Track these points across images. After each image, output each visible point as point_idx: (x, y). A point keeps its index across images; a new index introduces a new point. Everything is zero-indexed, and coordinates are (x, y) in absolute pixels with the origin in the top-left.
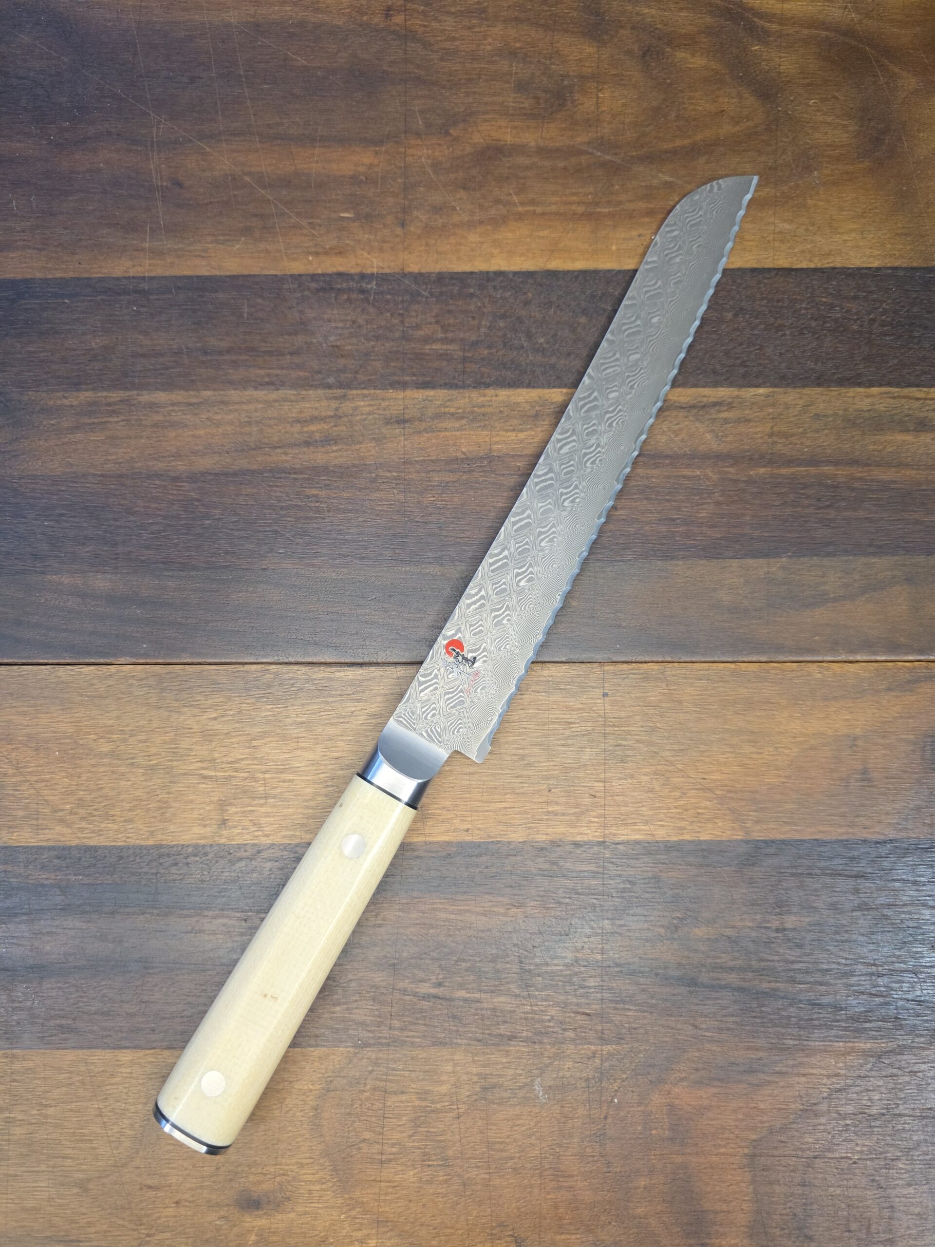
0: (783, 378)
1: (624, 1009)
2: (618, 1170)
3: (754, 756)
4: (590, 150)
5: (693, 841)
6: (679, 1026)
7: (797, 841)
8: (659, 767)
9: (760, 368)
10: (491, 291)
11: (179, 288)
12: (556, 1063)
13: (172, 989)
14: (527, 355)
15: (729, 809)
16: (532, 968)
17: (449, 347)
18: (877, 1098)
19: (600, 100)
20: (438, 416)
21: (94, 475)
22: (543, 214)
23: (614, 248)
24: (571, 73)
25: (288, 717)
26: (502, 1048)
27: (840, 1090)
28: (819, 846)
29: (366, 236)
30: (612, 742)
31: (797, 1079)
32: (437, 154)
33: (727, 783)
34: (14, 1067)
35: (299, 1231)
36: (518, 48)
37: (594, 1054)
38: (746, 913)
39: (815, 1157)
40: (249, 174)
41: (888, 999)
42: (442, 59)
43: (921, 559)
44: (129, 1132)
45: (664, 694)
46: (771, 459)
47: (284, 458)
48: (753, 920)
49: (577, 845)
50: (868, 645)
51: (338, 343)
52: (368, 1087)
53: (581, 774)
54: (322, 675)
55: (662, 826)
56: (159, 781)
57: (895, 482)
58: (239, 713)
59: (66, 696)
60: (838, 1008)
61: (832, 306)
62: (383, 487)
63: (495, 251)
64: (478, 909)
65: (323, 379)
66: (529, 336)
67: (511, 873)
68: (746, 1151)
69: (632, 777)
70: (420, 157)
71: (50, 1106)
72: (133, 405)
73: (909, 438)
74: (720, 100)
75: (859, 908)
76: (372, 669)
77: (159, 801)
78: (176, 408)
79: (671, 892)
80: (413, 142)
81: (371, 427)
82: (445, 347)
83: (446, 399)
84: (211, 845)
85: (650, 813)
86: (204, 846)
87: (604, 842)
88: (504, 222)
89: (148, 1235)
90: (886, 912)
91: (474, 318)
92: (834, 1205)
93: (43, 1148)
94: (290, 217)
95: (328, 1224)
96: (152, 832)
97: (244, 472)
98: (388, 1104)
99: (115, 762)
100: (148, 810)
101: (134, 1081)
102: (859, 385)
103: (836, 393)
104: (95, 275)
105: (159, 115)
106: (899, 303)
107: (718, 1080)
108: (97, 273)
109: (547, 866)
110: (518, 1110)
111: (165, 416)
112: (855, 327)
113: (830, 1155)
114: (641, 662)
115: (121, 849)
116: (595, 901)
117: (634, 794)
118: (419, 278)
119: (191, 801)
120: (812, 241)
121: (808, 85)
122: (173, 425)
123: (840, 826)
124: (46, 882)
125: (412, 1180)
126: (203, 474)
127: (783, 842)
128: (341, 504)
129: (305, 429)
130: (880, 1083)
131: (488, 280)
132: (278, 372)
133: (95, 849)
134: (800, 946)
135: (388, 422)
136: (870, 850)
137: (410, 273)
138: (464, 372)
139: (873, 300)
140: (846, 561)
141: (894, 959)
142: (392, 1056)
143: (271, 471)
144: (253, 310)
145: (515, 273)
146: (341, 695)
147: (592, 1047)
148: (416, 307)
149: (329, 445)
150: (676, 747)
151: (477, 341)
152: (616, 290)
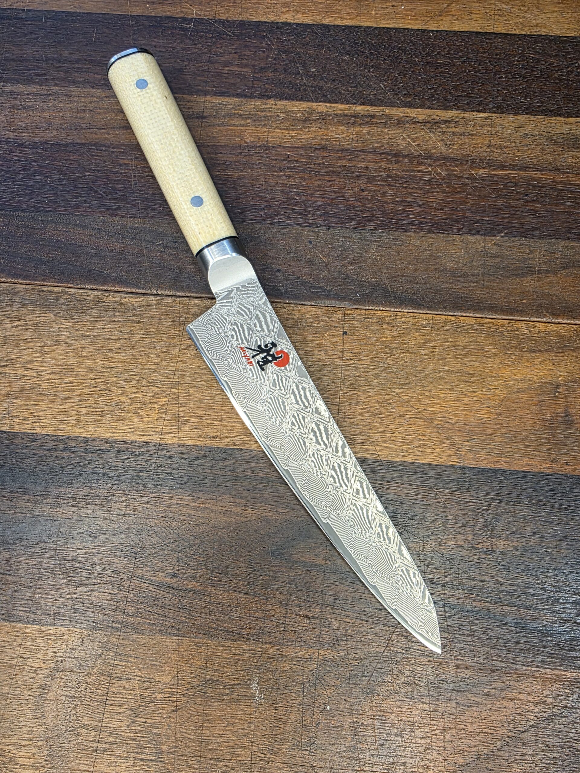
0: (500, 107)
3: (469, 394)
5: (413, 463)
7: (506, 470)
9: (482, 99)
10: (279, 36)
11: (48, 18)
12: (274, 663)
14: (302, 79)
15: (447, 438)
17: (243, 70)
20: (230, 116)
23: (373, 13)
25: (77, 330)
28: (526, 477)
30: (348, 373)
33: (445, 415)
37: (311, 657)
38: (458, 533)
45: (394, 336)
46: (489, 164)
47: (107, 136)
50: (568, 311)
52: (96, 670)
55: (386, 447)
58: (38, 323)
61: (538, 61)
63: (284, 10)
64: (217, 507)
66: (304, 65)
69: (363, 402)
82: (240, 70)
83: (237, 104)
91: (264, 52)
97: (74, 144)
98: (112, 689)
103: (541, 120)
112: (557, 76)
114: (377, 310)
118: (226, 23)
120: (524, 17)
123: (546, 461)
126: (43, 143)
127: (494, 471)
131: (277, 28)
137: (220, 19)
138: (252, 87)
139: (570, 58)
142: (122, 642)
143: (95, 145)
144: (100, 36)
147: (310, 650)
148: (221, 42)
151: (265, 67)
152: (373, 40)
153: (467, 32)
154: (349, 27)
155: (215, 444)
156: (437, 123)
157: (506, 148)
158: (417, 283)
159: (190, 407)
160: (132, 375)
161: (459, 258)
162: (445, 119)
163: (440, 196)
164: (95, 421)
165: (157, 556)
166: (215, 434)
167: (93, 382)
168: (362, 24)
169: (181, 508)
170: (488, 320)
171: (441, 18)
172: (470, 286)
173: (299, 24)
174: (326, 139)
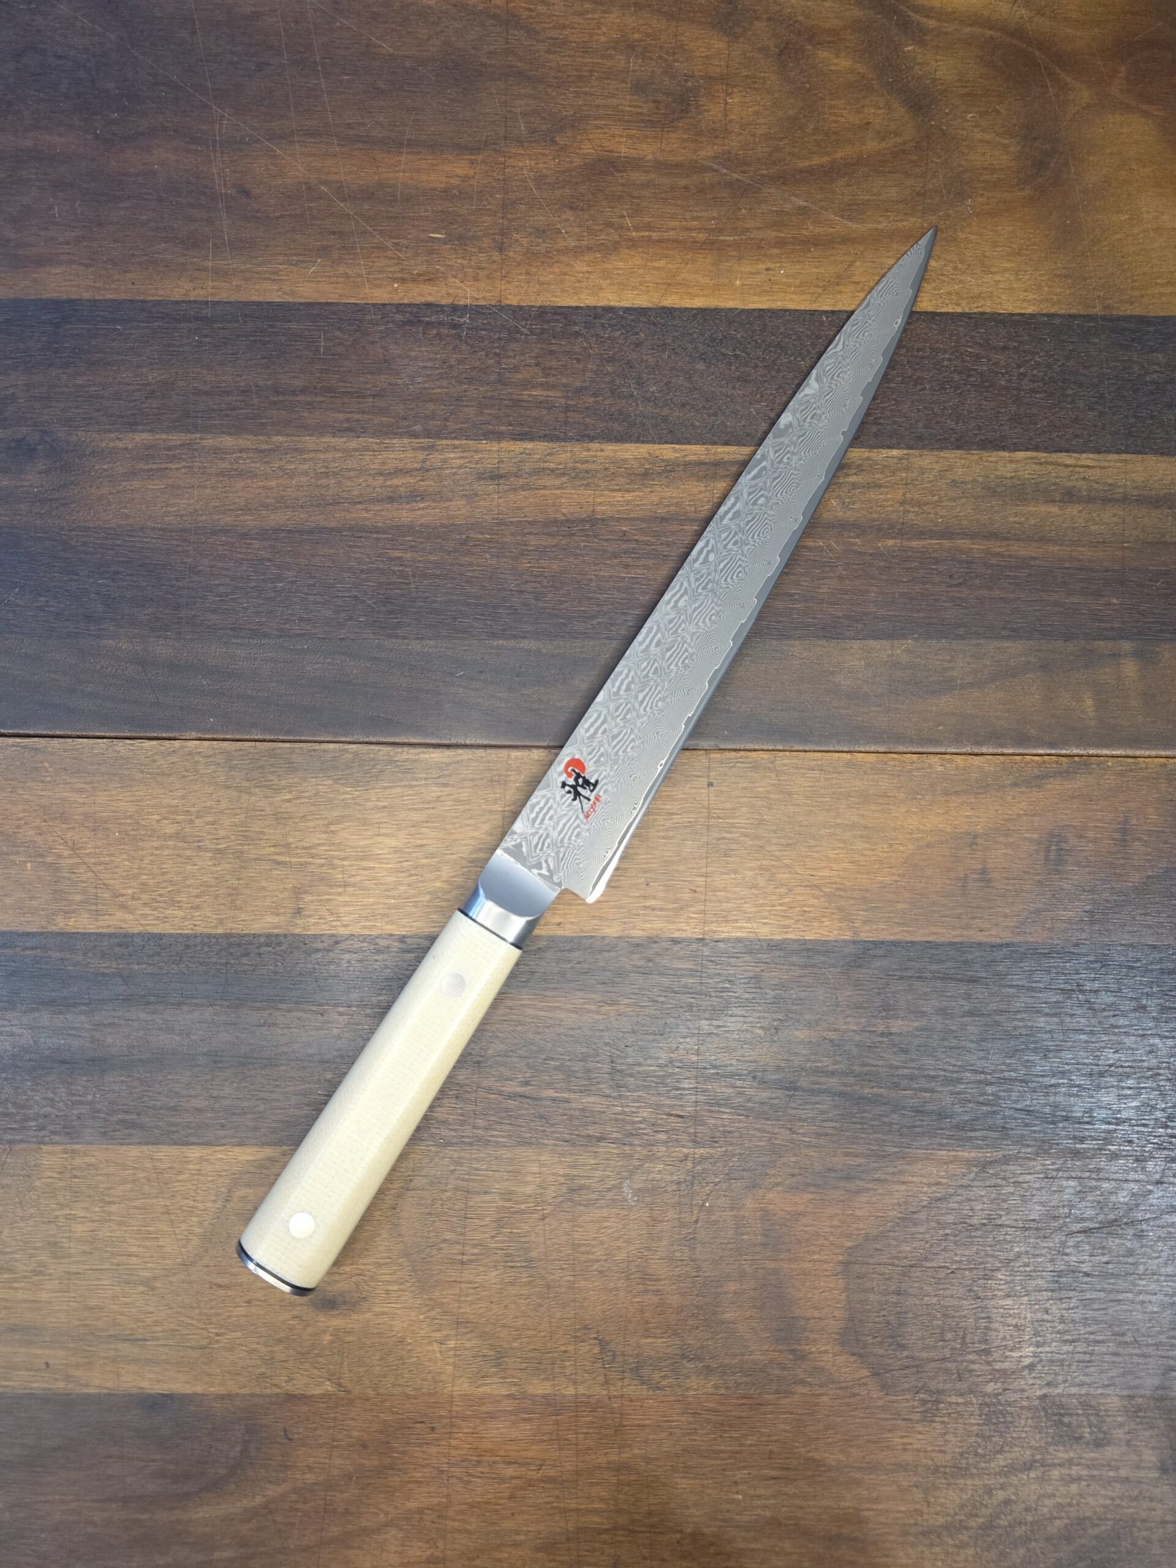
0: (920, 438)
1: (719, 1112)
2: (707, 1274)
3: (867, 853)
4: (715, 167)
5: (797, 940)
6: (776, 1130)
7: (908, 942)
8: (764, 862)
9: (895, 427)
10: (599, 331)
11: (246, 316)
12: (646, 1165)
13: (244, 1084)
14: (637, 405)
15: (838, 908)
16: (624, 1067)
17: (550, 393)
18: (979, 1208)
19: (729, 107)
20: (538, 472)
21: (154, 529)
22: (660, 241)
23: (738, 283)
24: (696, 73)
25: (368, 800)
26: (590, 1149)
27: (940, 1199)
28: (931, 948)
29: (459, 261)
30: (717, 835)
31: (897, 1187)
32: (541, 166)
33: (837, 880)
34: (75, 1162)
35: (376, 1331)
36: (637, 41)
37: (686, 1156)
38: (850, 1016)
39: (912, 1266)
40: (325, 183)
41: (995, 1108)
42: (548, 51)
43: (1059, 644)
44: (198, 1230)
45: (773, 785)
46: (902, 531)
47: (365, 515)
48: (858, 1024)
49: (675, 941)
50: (996, 737)
51: (426, 385)
52: (450, 1186)
53: (682, 868)
54: (405, 756)
55: (765, 924)
56: (228, 866)
57: (1036, 558)
58: (316, 794)
59: (126, 772)
60: (942, 1115)
61: (978, 357)
62: (475, 550)
63: (604, 283)
64: (569, 1006)
65: (409, 426)
66: (640, 383)
67: (604, 970)
68: (841, 1258)
69: (735, 872)
70: (522, 169)
71: (113, 1203)
72: (196, 450)
73: (1054, 509)
74: (866, 110)
75: (970, 1013)
76: (460, 751)
77: (228, 887)
78: (244, 455)
79: (772, 993)
80: (514, 151)
81: (462, 482)
82: (545, 393)
83: (545, 452)
84: (285, 936)
85: (754, 910)
86: (277, 936)
87: (703, 939)
88: (615, 249)
89: (217, 1334)
90: (997, 1018)
91: (578, 360)
92: (929, 1314)
93: (106, 1246)
94: (374, 236)
95: (405, 1325)
96: (221, 920)
97: (321, 530)
98: (471, 1204)
99: (179, 844)
100: (216, 897)
101: (202, 1178)
102: (1003, 449)
103: (976, 457)
104: (150, 298)
105: (222, 109)
106: (1053, 355)
107: (815, 1185)
108: (153, 295)
109: (642, 963)
110: (605, 1212)
111: (231, 463)
112: (1003, 383)
113: (928, 1264)
114: (750, 750)
115: (188, 936)
116: (692, 1000)
117: (738, 889)
118: (518, 311)
119: (263, 888)
120: (961, 282)
121: (967, 95)
122: (241, 474)
123: (955, 928)
124: (108, 971)
125: (493, 1281)
126: (276, 531)
127: (895, 944)
128: (428, 568)
129: (389, 483)
130: (983, 1193)
131: (595, 318)
132: (357, 416)
133: (160, 936)
134: (905, 1051)
135: (481, 477)
136: (983, 954)
137: (508, 305)
138: (566, 423)
139: (1024, 351)
140: (977, 645)
141: (1004, 1067)
142: (475, 1156)
143: (351, 529)
144: (331, 344)
145: (627, 310)
146: (426, 779)
147: (684, 1150)
148: (513, 346)
149: (415, 501)
150: (783, 841)
151: (582, 388)
152: (738, 332)
154: (703, 311)
157: (925, 504)
158: (803, 711)
161: (857, 672)
163: (835, 584)
168: (721, 305)
169: (525, 1009)
171: (838, 288)
173: (627, 308)
174: (677, 504)
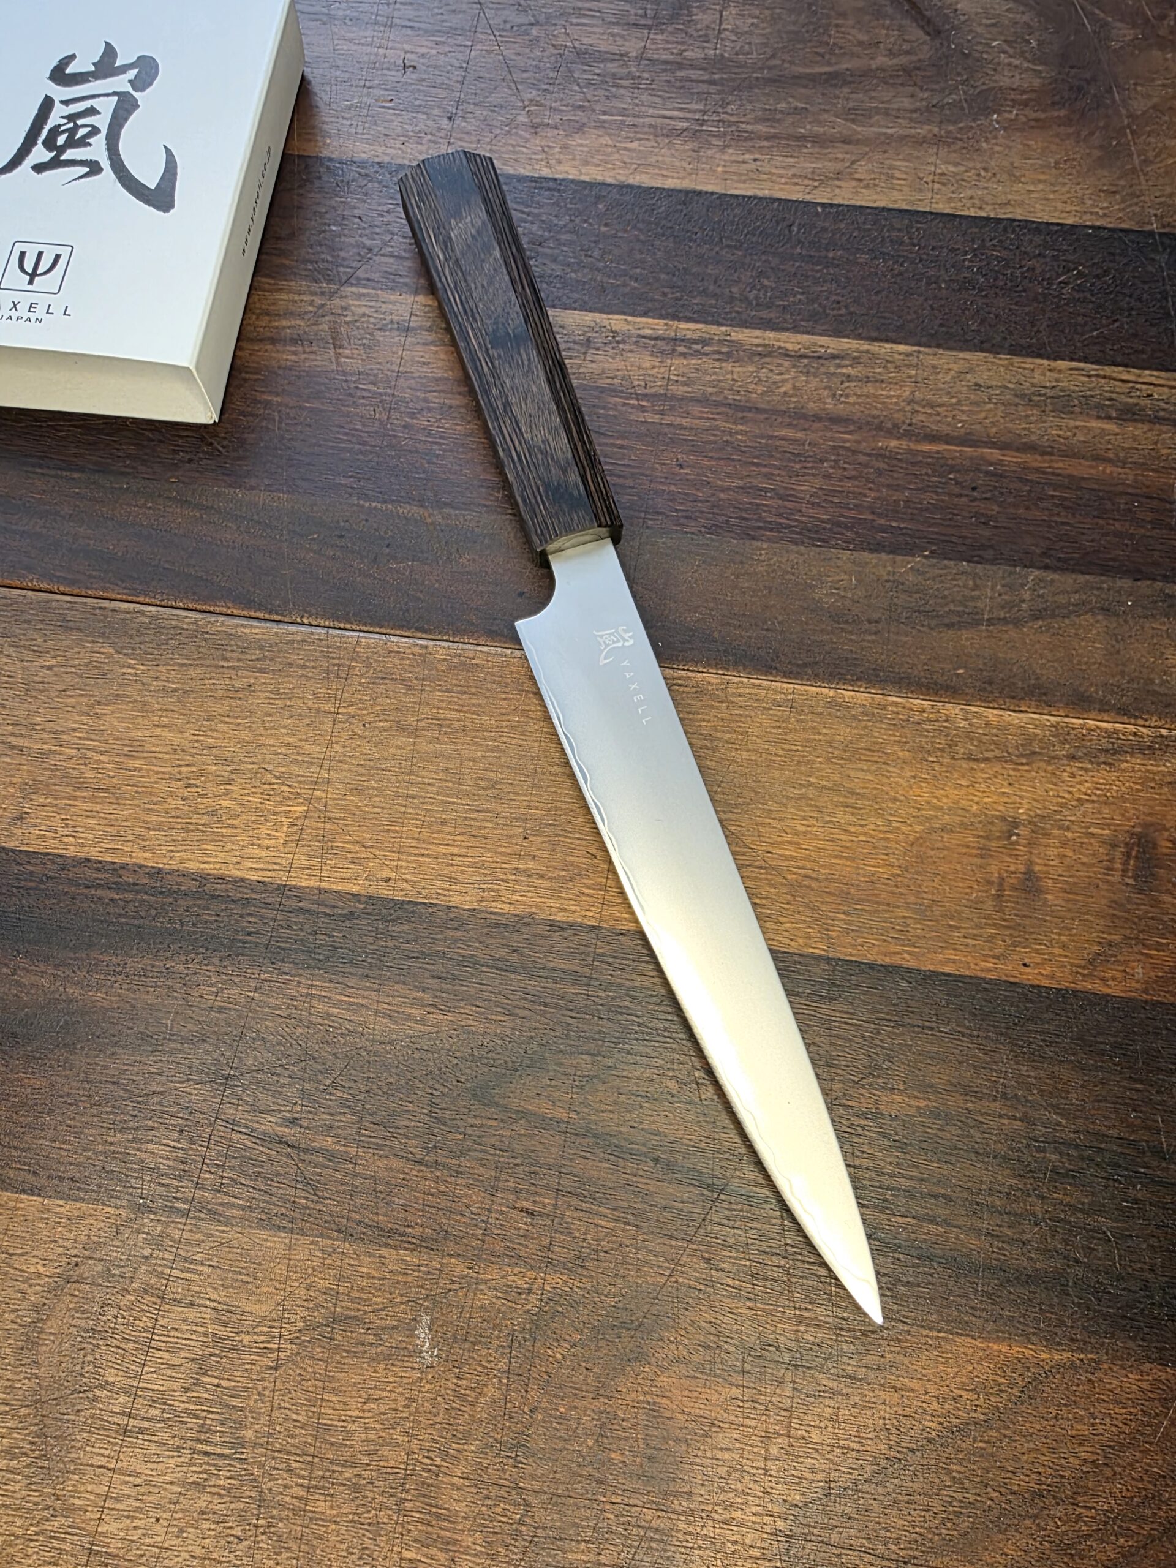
0: (934, 336)
3: (852, 829)
4: (705, 66)
7: (911, 970)
15: (805, 904)
22: (635, 126)
25: (155, 679)
26: (375, 1249)
33: (807, 863)
43: (1127, 583)
45: (721, 720)
46: (908, 431)
50: (1040, 692)
54: (218, 628)
57: (1088, 479)
58: (88, 664)
63: (564, 158)
64: (382, 1006)
67: (444, 957)
68: (780, 1524)
73: (1110, 426)
74: (877, 31)
87: (598, 928)
88: (581, 128)
98: (162, 1322)
103: (1006, 362)
107: (742, 1372)
109: (502, 953)
114: (692, 671)
121: (993, 25)
123: (984, 957)
127: (889, 969)
139: (1064, 260)
140: (1011, 573)
142: (186, 1235)
146: (239, 660)
150: (731, 799)
152: (716, 215)
153: (883, 209)
154: (677, 192)
155: (385, 893)
156: (819, 358)
157: (940, 406)
158: (767, 630)
159: (346, 825)
160: (246, 763)
161: (845, 590)
162: (836, 352)
163: (819, 482)
164: (174, 840)
165: (265, 1086)
166: (386, 874)
167: (177, 770)
168: (699, 188)
169: (314, 1003)
170: (895, 699)
171: (838, 183)
172: (863, 640)
173: (588, 182)
174: (622, 376)
